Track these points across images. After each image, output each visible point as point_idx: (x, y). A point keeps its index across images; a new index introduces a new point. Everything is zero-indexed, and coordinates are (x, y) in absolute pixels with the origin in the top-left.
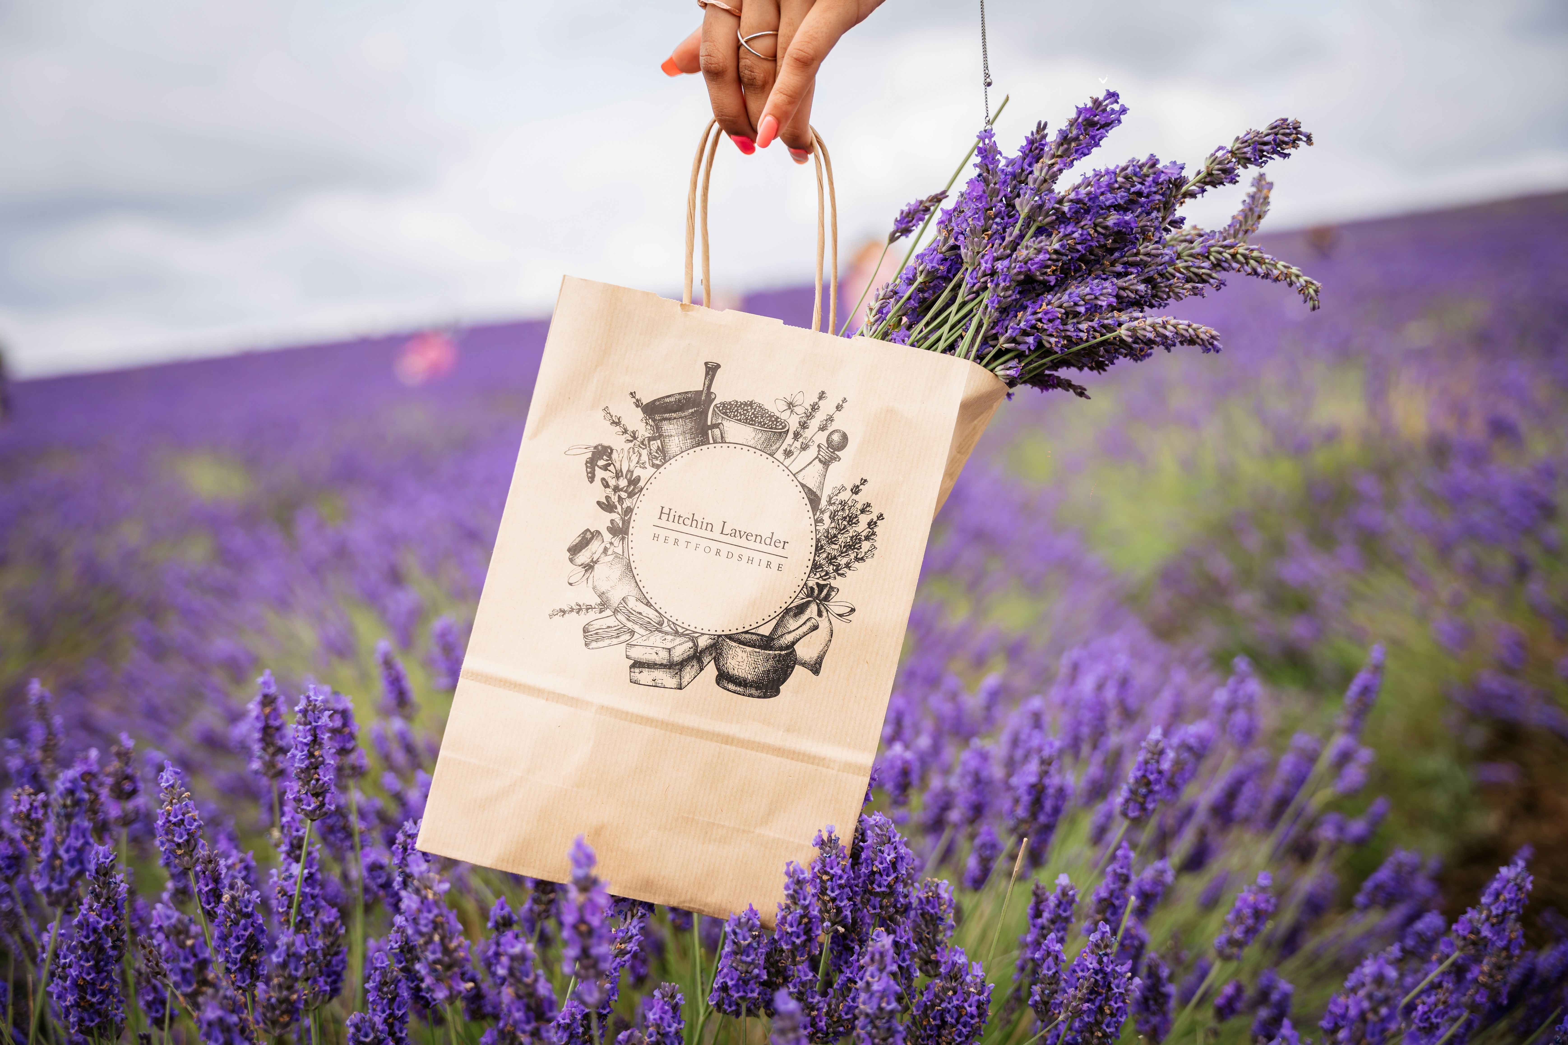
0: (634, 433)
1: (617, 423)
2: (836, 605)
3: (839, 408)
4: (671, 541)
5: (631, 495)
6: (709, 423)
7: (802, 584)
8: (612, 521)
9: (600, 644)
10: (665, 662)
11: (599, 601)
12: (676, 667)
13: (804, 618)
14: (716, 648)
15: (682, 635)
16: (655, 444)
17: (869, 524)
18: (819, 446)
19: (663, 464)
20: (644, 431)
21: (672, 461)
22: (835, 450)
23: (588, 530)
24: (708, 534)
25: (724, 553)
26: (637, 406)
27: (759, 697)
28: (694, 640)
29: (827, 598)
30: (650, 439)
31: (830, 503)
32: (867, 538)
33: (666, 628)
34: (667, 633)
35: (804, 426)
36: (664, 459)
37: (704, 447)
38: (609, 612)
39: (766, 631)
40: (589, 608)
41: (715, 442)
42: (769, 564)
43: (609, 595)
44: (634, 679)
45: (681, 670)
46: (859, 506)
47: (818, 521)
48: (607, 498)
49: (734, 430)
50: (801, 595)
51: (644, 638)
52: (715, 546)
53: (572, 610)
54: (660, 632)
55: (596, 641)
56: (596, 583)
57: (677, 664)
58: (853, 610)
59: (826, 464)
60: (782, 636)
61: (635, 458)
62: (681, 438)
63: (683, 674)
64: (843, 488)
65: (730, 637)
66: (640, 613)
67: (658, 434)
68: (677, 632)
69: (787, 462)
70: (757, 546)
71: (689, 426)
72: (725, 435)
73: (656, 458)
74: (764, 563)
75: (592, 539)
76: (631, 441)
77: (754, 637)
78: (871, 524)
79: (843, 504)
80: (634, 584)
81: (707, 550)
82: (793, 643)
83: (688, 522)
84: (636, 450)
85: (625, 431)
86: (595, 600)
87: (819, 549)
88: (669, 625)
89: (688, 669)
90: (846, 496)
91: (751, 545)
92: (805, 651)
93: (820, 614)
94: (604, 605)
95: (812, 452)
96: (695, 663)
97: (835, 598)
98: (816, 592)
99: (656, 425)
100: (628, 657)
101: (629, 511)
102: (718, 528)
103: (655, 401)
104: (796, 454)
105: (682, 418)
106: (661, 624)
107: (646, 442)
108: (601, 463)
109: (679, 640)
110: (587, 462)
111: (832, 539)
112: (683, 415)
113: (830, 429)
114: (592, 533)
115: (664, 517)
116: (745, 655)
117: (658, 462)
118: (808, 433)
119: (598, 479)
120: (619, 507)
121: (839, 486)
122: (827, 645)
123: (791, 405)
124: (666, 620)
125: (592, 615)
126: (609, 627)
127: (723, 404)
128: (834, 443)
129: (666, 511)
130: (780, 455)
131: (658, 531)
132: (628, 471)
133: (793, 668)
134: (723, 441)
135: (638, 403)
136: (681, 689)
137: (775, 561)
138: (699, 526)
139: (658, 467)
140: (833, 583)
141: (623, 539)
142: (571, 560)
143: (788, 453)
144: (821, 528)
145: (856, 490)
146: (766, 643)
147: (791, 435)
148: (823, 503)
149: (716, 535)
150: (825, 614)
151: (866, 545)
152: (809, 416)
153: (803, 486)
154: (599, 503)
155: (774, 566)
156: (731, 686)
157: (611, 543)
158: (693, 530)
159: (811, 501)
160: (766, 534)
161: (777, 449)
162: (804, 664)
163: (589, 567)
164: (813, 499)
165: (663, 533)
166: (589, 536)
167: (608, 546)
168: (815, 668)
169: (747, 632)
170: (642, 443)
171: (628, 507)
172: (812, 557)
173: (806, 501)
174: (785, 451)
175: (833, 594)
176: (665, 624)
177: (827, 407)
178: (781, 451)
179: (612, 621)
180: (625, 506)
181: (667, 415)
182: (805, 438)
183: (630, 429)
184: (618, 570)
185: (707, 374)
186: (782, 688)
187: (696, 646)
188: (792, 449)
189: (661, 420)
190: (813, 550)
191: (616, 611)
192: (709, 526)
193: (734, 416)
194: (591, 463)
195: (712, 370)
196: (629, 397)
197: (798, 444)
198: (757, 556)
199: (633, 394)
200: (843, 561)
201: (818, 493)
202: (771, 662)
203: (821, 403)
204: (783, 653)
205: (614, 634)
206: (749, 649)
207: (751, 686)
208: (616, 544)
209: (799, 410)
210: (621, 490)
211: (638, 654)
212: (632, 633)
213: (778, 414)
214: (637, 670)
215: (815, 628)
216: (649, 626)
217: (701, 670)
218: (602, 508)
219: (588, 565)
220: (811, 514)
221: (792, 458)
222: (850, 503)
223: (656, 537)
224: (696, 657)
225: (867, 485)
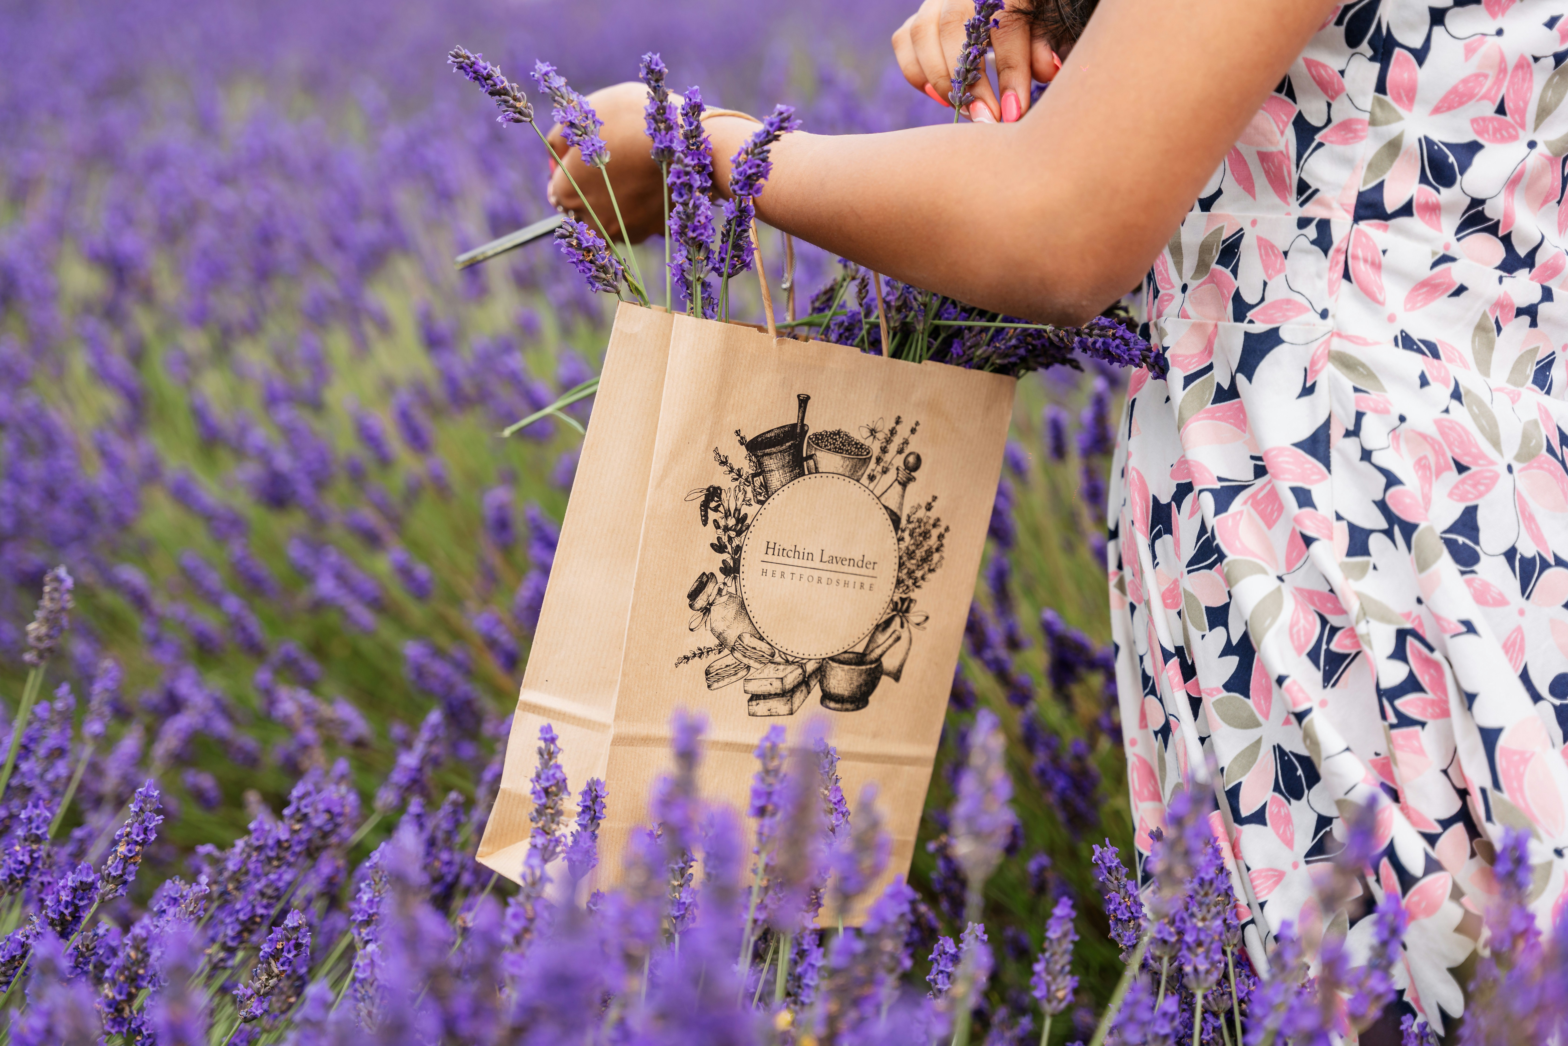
0: (739, 470)
1: (724, 463)
2: (914, 616)
3: (913, 431)
4: (778, 574)
5: (739, 533)
6: (804, 455)
7: (888, 600)
8: (724, 561)
9: (721, 684)
10: (778, 691)
11: (717, 642)
12: (787, 694)
13: (890, 631)
14: (821, 672)
15: (793, 663)
16: (758, 481)
17: (939, 537)
18: (898, 469)
19: (767, 499)
20: (747, 468)
21: (775, 496)
22: (911, 471)
23: (704, 574)
24: (809, 564)
25: (824, 580)
26: (742, 444)
27: (853, 710)
28: (802, 666)
29: (907, 610)
30: (754, 476)
31: (909, 522)
32: (938, 550)
33: (777, 659)
34: (779, 664)
35: (884, 450)
36: (767, 494)
37: (801, 479)
38: (726, 651)
39: (860, 649)
40: (709, 651)
41: (810, 473)
42: (862, 586)
43: (725, 635)
44: (752, 712)
45: (792, 697)
46: (931, 522)
47: (901, 539)
48: (719, 539)
49: (827, 460)
50: (888, 611)
51: (759, 671)
52: (816, 574)
53: (695, 655)
54: (772, 663)
55: (718, 681)
56: (713, 625)
57: (789, 691)
58: (927, 618)
59: (904, 485)
60: (872, 651)
61: (741, 496)
62: (781, 471)
63: (794, 699)
64: (919, 506)
65: (832, 659)
66: (755, 648)
67: (760, 471)
68: (787, 661)
69: (871, 486)
70: (851, 569)
71: (787, 458)
72: (819, 466)
73: (760, 494)
74: (858, 585)
75: (707, 582)
76: (737, 479)
77: (851, 656)
78: (941, 537)
79: (919, 521)
80: (747, 621)
81: (810, 579)
82: (881, 656)
83: (791, 554)
84: (742, 487)
85: (732, 470)
86: (713, 642)
87: (901, 565)
88: (780, 656)
89: (798, 694)
90: (921, 513)
91: (846, 569)
92: (890, 663)
93: (902, 626)
94: (722, 645)
95: (892, 475)
96: (804, 688)
97: (914, 608)
98: (900, 605)
99: (758, 461)
100: (746, 692)
101: (738, 549)
102: (817, 557)
103: (757, 437)
104: (878, 478)
105: (780, 452)
106: (773, 655)
107: (750, 479)
108: (713, 505)
109: (790, 668)
110: (702, 506)
111: (911, 555)
112: (781, 449)
113: (907, 452)
114: (707, 576)
115: (770, 551)
116: (843, 673)
117: (762, 498)
118: (887, 457)
119: (710, 521)
120: (729, 546)
121: (916, 505)
122: (907, 654)
123: (873, 432)
124: (777, 651)
125: (713, 656)
126: (727, 666)
127: (815, 435)
128: (910, 465)
129: (771, 545)
130: (865, 480)
131: (765, 566)
132: (736, 509)
133: (879, 678)
134: (817, 472)
135: (742, 441)
136: (792, 714)
137: (867, 582)
138: (801, 557)
139: (762, 503)
140: (912, 595)
141: (735, 578)
142: (691, 606)
143: (872, 478)
144: (903, 545)
145: (929, 507)
146: (860, 659)
147: (873, 460)
148: (904, 522)
149: (817, 564)
150: (906, 625)
151: (936, 557)
152: (888, 441)
153: (886, 508)
154: (712, 545)
155: (867, 586)
156: (832, 705)
157: (725, 584)
158: (796, 562)
159: (893, 521)
160: (858, 557)
161: (863, 474)
162: (888, 674)
163: (706, 610)
164: (895, 520)
165: (769, 567)
166: (705, 579)
167: (722, 586)
168: (896, 676)
169: (845, 652)
170: (746, 480)
171: (738, 546)
172: (895, 573)
173: (889, 521)
174: (869, 476)
175: (912, 605)
176: (777, 655)
177: (903, 431)
178: (865, 476)
179: (730, 660)
180: (734, 545)
181: (768, 451)
182: (886, 462)
183: (736, 467)
184: (733, 608)
185: (800, 406)
186: (871, 698)
187: (804, 671)
188: (875, 473)
189: (762, 456)
190: (897, 567)
191: (733, 650)
192: (810, 556)
193: (826, 446)
194: (705, 506)
195: (803, 401)
196: (734, 435)
197: (879, 469)
198: (851, 579)
199: (738, 433)
200: (919, 574)
201: (899, 513)
202: (863, 676)
203: (898, 428)
204: (873, 666)
205: (732, 672)
206: (846, 667)
207: (847, 701)
208: (729, 584)
209: (880, 436)
210: (730, 529)
211: (755, 687)
212: (748, 668)
213: (862, 441)
214: (754, 703)
215: (898, 639)
216: (763, 659)
217: (809, 693)
218: (715, 550)
219: (706, 608)
220: (894, 533)
221: (876, 481)
222: (925, 520)
223: (764, 572)
224: (805, 682)
225: (938, 501)
